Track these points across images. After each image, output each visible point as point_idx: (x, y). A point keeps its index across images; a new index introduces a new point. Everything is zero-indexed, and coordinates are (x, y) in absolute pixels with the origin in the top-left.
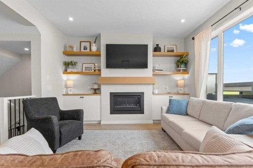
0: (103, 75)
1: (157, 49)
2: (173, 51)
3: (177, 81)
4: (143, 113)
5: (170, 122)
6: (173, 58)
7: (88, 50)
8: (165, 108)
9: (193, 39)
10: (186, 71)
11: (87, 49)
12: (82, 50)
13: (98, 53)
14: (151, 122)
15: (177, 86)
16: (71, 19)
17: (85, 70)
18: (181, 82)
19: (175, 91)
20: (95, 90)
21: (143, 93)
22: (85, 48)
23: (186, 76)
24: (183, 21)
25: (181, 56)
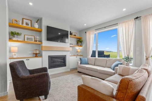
0: (43, 45)
1: (71, 34)
2: (76, 36)
3: (77, 49)
4: (66, 66)
5: (87, 68)
6: (76, 39)
7: (30, 26)
8: (79, 62)
9: (86, 32)
10: (81, 46)
11: (28, 25)
12: (24, 25)
13: (40, 30)
14: (69, 70)
15: (77, 52)
16: (31, 4)
17: (27, 40)
18: (79, 50)
19: (76, 54)
20: (36, 54)
21: (66, 56)
22: (27, 24)
23: (81, 48)
24: (85, 25)
25: (80, 39)
